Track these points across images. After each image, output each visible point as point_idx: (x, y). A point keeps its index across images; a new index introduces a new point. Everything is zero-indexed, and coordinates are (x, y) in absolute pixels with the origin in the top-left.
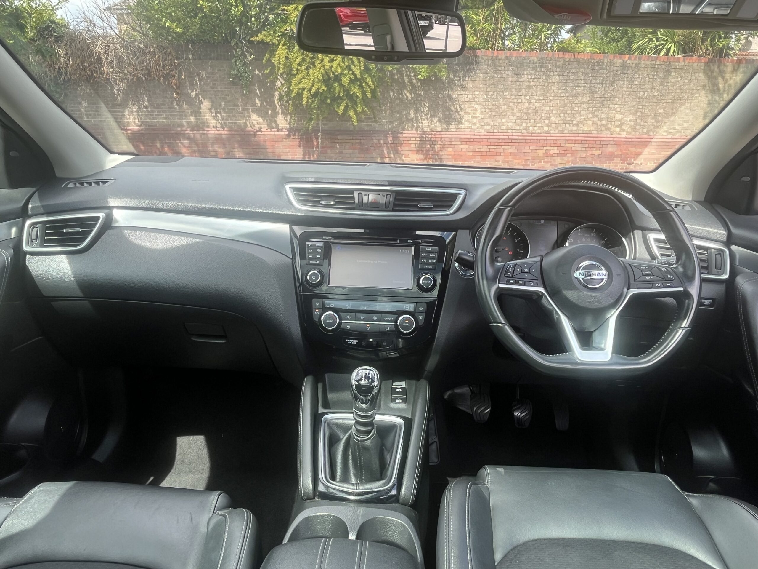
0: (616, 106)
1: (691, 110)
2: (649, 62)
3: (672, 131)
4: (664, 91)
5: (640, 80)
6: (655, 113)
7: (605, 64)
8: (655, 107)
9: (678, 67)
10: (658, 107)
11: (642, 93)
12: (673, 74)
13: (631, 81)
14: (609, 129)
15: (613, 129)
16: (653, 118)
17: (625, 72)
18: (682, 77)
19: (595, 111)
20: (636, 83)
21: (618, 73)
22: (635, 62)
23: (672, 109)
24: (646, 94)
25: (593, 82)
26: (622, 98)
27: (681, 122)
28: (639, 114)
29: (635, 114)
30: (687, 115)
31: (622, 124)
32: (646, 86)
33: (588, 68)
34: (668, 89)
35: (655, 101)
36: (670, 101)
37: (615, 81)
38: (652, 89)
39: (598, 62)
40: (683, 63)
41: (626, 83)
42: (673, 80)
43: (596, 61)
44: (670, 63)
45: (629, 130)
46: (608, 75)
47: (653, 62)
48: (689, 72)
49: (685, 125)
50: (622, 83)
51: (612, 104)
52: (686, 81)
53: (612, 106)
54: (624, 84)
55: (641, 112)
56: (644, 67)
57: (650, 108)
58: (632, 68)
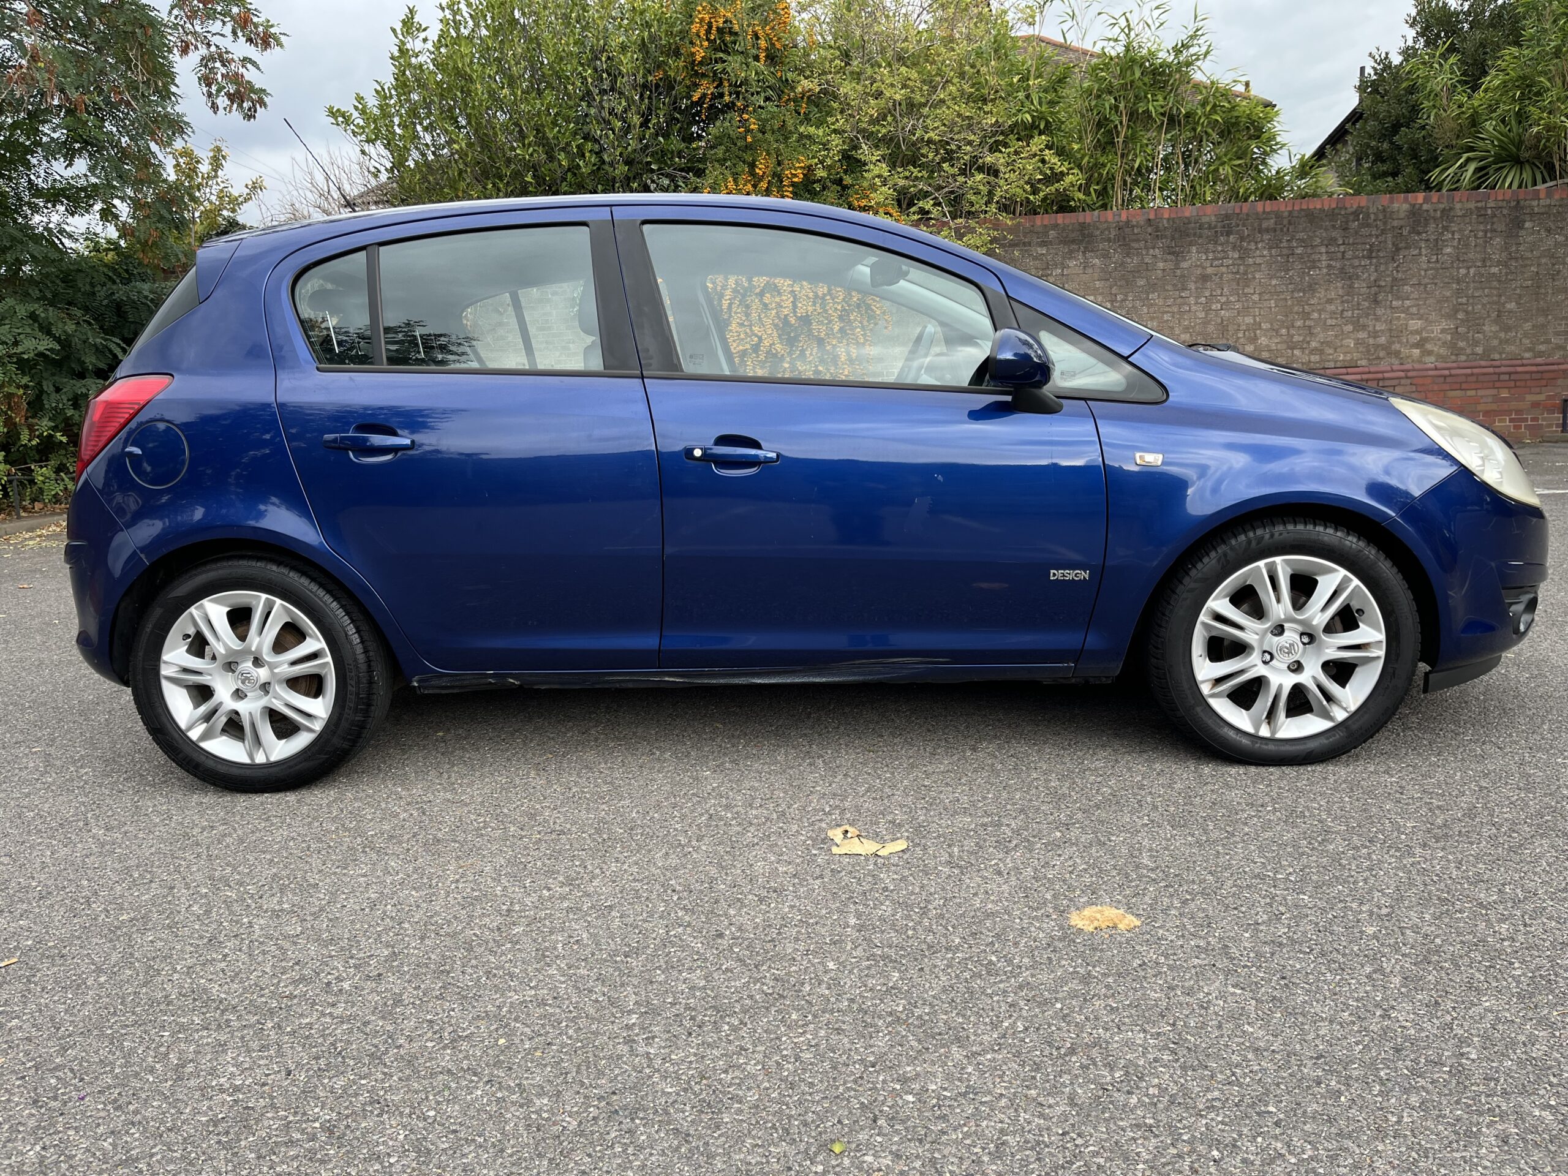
0: (1408, 303)
2: (1472, 204)
3: (1542, 348)
4: (1514, 263)
5: (1455, 243)
6: (1499, 311)
7: (1372, 216)
8: (1495, 299)
9: (1539, 208)
10: (1503, 299)
11: (1463, 271)
12: (1527, 225)
13: (1436, 247)
14: (1397, 354)
15: (1404, 351)
16: (1496, 321)
17: (1421, 229)
18: (1548, 231)
19: (1359, 318)
20: (1449, 250)
21: (1405, 232)
22: (1442, 206)
23: (1538, 301)
24: (1472, 271)
25: (1349, 255)
26: (1419, 284)
28: (1460, 316)
29: (1452, 316)
31: (1424, 340)
32: (1471, 256)
33: (1334, 226)
34: (1522, 258)
35: (1495, 284)
36: (1529, 283)
37: (1398, 249)
38: (1484, 261)
39: (1355, 215)
40: (1551, 199)
41: (1424, 251)
42: (1530, 239)
43: (1350, 210)
44: (1518, 202)
45: (1443, 352)
46: (1382, 239)
47: (1479, 205)
50: (1416, 252)
51: (1398, 298)
53: (1397, 303)
54: (1420, 254)
55: (1467, 312)
56: (1464, 216)
57: (1485, 300)
58: (1435, 219)
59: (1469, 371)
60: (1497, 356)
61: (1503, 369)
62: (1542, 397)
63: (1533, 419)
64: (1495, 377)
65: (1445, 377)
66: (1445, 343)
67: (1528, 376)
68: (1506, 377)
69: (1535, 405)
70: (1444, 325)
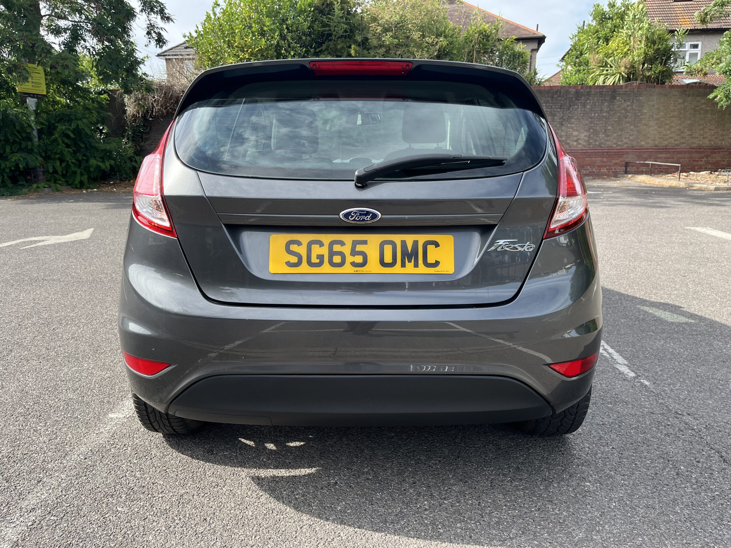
0: (573, 125)
1: (635, 127)
2: (598, 90)
3: (620, 143)
4: (612, 112)
5: (591, 104)
6: (605, 129)
7: (562, 93)
8: (604, 125)
9: (621, 93)
10: (607, 125)
11: (593, 115)
12: (618, 98)
13: (584, 106)
14: (568, 144)
15: (571, 143)
16: (604, 133)
17: (579, 99)
18: (625, 100)
20: (588, 107)
21: (574, 99)
22: (587, 90)
23: (619, 126)
24: (596, 115)
25: (553, 107)
26: (577, 119)
27: (628, 136)
28: (591, 131)
29: (588, 131)
30: (632, 130)
31: (578, 139)
32: (596, 109)
33: (548, 96)
34: (615, 110)
35: (604, 119)
36: (617, 119)
37: (571, 106)
38: (601, 111)
39: (556, 92)
40: (625, 90)
41: (580, 107)
42: (618, 103)
43: (555, 91)
44: (615, 89)
45: (584, 143)
46: (565, 101)
47: (601, 90)
48: (631, 96)
49: (631, 138)
50: (577, 107)
51: (570, 124)
52: (629, 103)
53: (569, 125)
54: (578, 108)
55: (593, 129)
56: (595, 94)
57: (600, 125)
58: (584, 95)
59: (593, 151)
60: (603, 146)
61: (605, 151)
62: (618, 161)
63: (615, 169)
64: (602, 153)
65: (584, 153)
66: (585, 140)
67: (613, 153)
68: (606, 154)
69: (616, 164)
70: (586, 134)
